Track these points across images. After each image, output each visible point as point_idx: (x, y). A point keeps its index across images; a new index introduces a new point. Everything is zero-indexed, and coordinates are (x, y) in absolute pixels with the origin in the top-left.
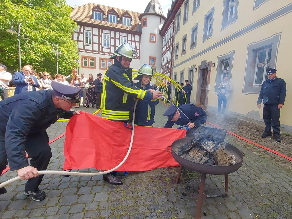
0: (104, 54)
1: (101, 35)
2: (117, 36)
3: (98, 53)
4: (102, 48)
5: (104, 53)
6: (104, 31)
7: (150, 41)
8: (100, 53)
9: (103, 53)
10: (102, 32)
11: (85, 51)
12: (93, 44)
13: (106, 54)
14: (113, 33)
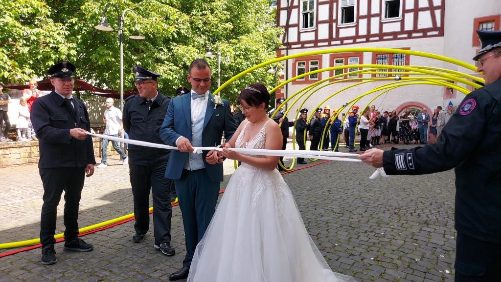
0: (342, 44)
3: (327, 44)
4: (338, 29)
5: (342, 39)
8: (333, 43)
9: (339, 42)
11: (300, 46)
12: (317, 26)
13: (345, 42)
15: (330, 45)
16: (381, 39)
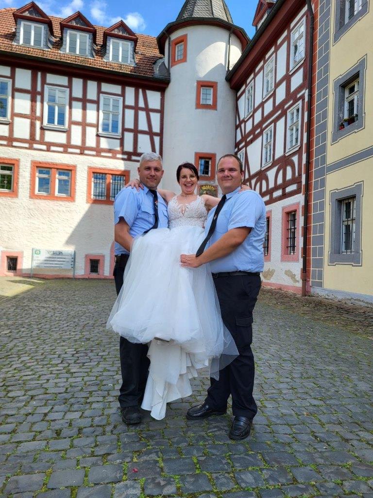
0: (48, 150)
1: (39, 89)
2: (92, 94)
3: (27, 145)
4: (43, 131)
5: (49, 145)
6: (51, 78)
7: (199, 106)
8: (35, 146)
9: (44, 147)
10: (44, 82)
12: (12, 118)
13: (53, 148)
14: (77, 83)
15: (31, 148)
16: (98, 155)
